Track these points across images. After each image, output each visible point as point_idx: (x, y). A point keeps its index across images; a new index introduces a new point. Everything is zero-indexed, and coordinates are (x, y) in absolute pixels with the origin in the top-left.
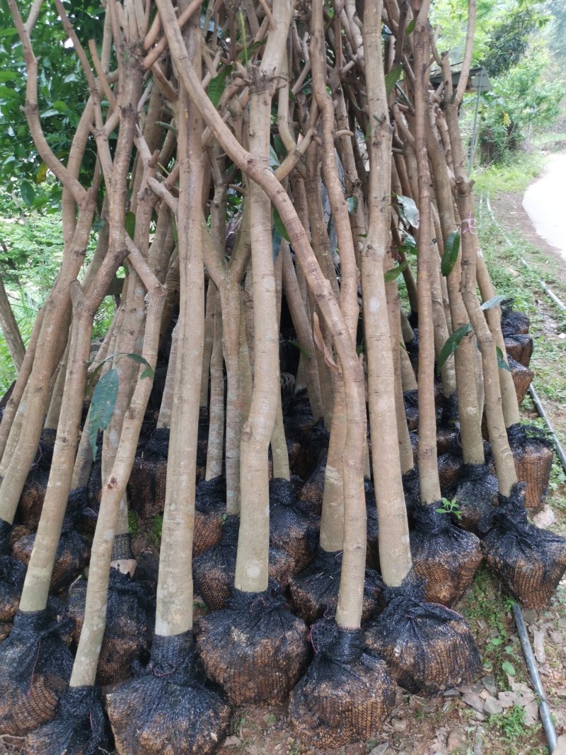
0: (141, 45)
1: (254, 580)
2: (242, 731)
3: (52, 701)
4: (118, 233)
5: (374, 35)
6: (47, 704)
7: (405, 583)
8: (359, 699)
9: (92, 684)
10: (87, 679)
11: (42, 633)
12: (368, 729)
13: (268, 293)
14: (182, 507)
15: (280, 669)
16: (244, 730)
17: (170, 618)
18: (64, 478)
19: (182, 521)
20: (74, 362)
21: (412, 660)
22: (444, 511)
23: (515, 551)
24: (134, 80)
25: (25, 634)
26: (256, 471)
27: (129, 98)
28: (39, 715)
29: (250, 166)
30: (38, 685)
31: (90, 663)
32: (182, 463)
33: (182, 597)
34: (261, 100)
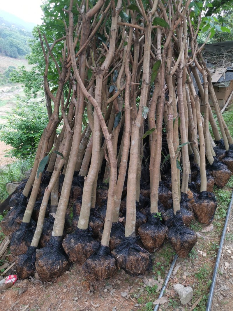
0: (66, 61)
1: (82, 225)
2: (72, 270)
3: (27, 249)
4: (56, 116)
5: (147, 51)
6: (25, 249)
7: (130, 237)
8: (98, 267)
9: (36, 246)
10: (35, 244)
11: (27, 229)
12: (101, 277)
13: (97, 137)
14: (63, 199)
15: (84, 254)
16: (73, 270)
17: (55, 231)
18: (37, 185)
19: (63, 203)
20: (42, 152)
21: (122, 260)
22: (156, 217)
23: (173, 234)
24: (64, 71)
25: (22, 228)
26: (86, 191)
27: (62, 77)
28: (23, 252)
29: (89, 98)
30: (23, 243)
31: (36, 240)
32: (66, 186)
33: (59, 226)
34: (99, 77)
